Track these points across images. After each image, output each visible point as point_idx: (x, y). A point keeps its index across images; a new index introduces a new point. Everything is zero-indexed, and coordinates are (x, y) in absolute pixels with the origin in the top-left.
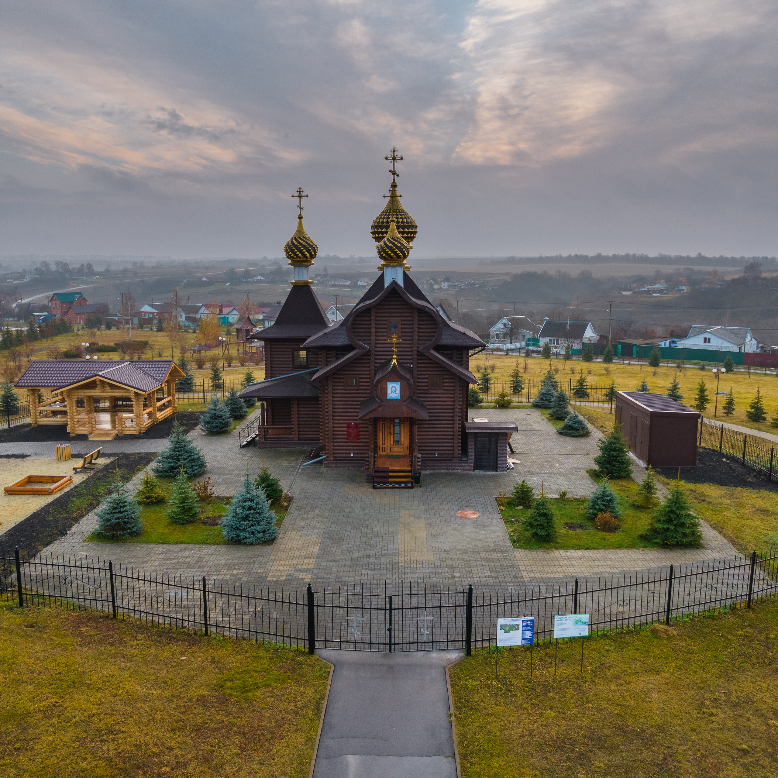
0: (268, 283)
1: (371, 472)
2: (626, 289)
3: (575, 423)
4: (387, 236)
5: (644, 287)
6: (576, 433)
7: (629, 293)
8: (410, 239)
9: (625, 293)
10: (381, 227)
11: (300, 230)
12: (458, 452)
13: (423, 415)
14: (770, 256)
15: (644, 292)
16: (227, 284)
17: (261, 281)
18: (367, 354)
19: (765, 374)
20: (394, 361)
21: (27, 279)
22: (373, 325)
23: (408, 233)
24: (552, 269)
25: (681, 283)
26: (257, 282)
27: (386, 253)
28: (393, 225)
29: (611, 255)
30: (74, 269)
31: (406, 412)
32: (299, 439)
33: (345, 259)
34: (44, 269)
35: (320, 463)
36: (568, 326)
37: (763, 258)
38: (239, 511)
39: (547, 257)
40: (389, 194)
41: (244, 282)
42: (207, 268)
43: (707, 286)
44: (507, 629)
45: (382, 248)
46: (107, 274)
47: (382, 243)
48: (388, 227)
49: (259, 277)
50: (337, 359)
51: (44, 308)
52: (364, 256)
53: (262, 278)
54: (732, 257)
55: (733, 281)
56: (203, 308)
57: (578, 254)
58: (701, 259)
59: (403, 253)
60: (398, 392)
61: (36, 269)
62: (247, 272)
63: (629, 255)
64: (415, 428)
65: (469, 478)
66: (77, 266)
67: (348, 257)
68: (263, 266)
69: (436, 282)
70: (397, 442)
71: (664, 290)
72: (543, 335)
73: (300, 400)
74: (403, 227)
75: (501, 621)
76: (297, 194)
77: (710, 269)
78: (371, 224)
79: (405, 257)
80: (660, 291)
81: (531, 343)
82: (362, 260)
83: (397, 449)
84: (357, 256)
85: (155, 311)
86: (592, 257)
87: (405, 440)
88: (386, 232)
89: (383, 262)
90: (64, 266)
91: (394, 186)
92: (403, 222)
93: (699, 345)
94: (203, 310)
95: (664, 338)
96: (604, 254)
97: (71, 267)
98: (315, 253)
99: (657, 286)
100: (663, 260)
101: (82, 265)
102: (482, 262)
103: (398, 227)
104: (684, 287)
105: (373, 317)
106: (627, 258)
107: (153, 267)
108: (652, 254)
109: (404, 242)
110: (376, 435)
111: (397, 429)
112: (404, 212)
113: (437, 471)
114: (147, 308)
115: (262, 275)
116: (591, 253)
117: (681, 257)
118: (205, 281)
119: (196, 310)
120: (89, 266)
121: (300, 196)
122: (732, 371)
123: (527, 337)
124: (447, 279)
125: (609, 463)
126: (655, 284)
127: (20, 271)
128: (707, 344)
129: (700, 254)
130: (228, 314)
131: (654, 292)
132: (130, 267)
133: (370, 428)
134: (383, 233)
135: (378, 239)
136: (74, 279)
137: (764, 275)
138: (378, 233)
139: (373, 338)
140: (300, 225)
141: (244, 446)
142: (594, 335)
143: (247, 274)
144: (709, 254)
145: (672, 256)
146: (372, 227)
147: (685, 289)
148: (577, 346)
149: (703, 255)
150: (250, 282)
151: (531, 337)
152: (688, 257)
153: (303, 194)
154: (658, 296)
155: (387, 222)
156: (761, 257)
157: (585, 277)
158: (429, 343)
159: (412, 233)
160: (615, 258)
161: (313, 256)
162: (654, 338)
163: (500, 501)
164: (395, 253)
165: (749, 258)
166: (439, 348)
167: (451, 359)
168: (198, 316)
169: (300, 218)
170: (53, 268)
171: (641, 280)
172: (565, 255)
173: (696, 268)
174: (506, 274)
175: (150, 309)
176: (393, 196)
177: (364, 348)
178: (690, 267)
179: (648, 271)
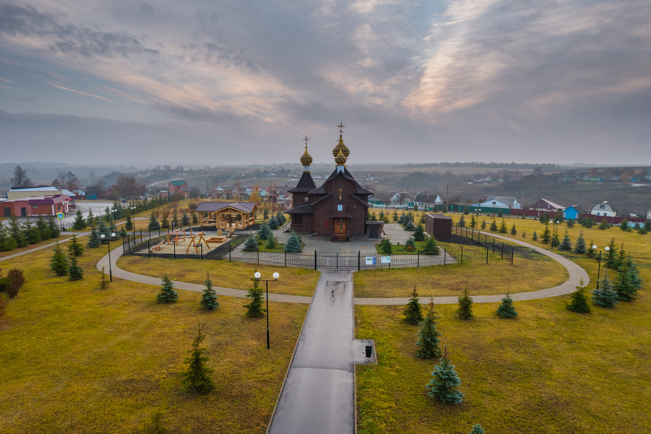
0: (277, 177)
1: (332, 237)
2: (470, 181)
3: (410, 226)
4: (338, 155)
5: (479, 179)
6: (411, 230)
7: (471, 183)
8: (347, 156)
9: (469, 183)
10: (337, 151)
11: (306, 152)
12: (363, 232)
13: (350, 217)
14: (552, 163)
15: (479, 182)
16: (255, 178)
17: (273, 176)
18: (331, 196)
19: (518, 218)
20: (341, 198)
21: (149, 174)
22: (333, 186)
23: (346, 153)
24: (430, 170)
25: (500, 178)
26: (271, 177)
27: (338, 161)
28: (341, 151)
29: (464, 163)
30: (173, 169)
31: (345, 215)
32: (306, 229)
33: (318, 165)
34: (157, 169)
35: (314, 236)
36: (428, 197)
37: (548, 164)
38: (290, 242)
39: (429, 164)
40: (339, 140)
41: (264, 177)
42: (244, 169)
43: (513, 179)
44: (368, 260)
45: (337, 159)
46: (191, 172)
47: (337, 157)
48: (339, 151)
49: (272, 174)
50: (320, 199)
51: (165, 189)
52: (328, 163)
53: (274, 175)
54: (531, 164)
55: (526, 176)
56: (248, 188)
57: (446, 162)
58: (514, 165)
59: (344, 161)
60: (342, 208)
61: (153, 169)
62: (266, 171)
63: (474, 163)
64: (348, 221)
65: (367, 240)
66: (175, 168)
67: (320, 163)
68: (274, 168)
69: (367, 177)
70: (341, 228)
71: (490, 181)
72: (416, 201)
73: (306, 214)
74: (345, 151)
75: (367, 258)
76: (305, 139)
77: (515, 170)
78: (333, 150)
79: (345, 162)
80: (488, 182)
81: (410, 205)
82: (327, 165)
83: (341, 231)
84: (324, 163)
85: (223, 190)
86: (453, 164)
87: (344, 227)
88: (338, 153)
89: (337, 164)
90: (168, 168)
91: (341, 136)
92: (344, 149)
93: (490, 206)
94: (248, 189)
95: (476, 203)
96: (460, 162)
97: (171, 168)
98: (312, 161)
99: (486, 179)
100: (493, 165)
101: (178, 167)
102: (393, 166)
103: (342, 151)
104: (501, 180)
105: (333, 183)
106: (473, 165)
107: (215, 169)
108: (487, 162)
109: (345, 157)
110: (334, 225)
111: (341, 223)
112: (345, 146)
113: (356, 238)
114: (219, 189)
115: (274, 173)
116: (453, 161)
117: (503, 164)
118: (244, 176)
119: (245, 190)
120: (181, 167)
121: (306, 140)
122: (502, 216)
123: (408, 202)
124: (373, 176)
125: (417, 235)
126: (486, 178)
127: (145, 170)
128: (494, 205)
129: (513, 162)
130: (261, 191)
131: (485, 182)
132: (202, 168)
133: (332, 221)
134: (337, 153)
135: (335, 156)
136: (174, 175)
137: (544, 174)
138: (335, 153)
139: (333, 190)
140: (306, 150)
141: (285, 232)
142: (440, 201)
143: (266, 172)
144: (518, 162)
145: (498, 163)
146: (333, 151)
147: (501, 181)
148: (432, 206)
149: (515, 162)
150: (267, 177)
151: (410, 202)
152: (507, 164)
153: (307, 139)
154: (486, 185)
155: (339, 150)
156: (547, 164)
157: (449, 175)
158: (353, 192)
159: (347, 153)
160: (466, 164)
161: (311, 162)
162: (471, 203)
163: (376, 245)
164: (341, 161)
165: (540, 165)
166: (356, 195)
167: (361, 199)
168: (246, 193)
169: (306, 148)
170: (162, 169)
171: (479, 176)
172: (438, 162)
173: (510, 170)
174: (405, 173)
175: (220, 189)
176: (341, 141)
177: (330, 194)
178: (507, 169)
179: (483, 171)
